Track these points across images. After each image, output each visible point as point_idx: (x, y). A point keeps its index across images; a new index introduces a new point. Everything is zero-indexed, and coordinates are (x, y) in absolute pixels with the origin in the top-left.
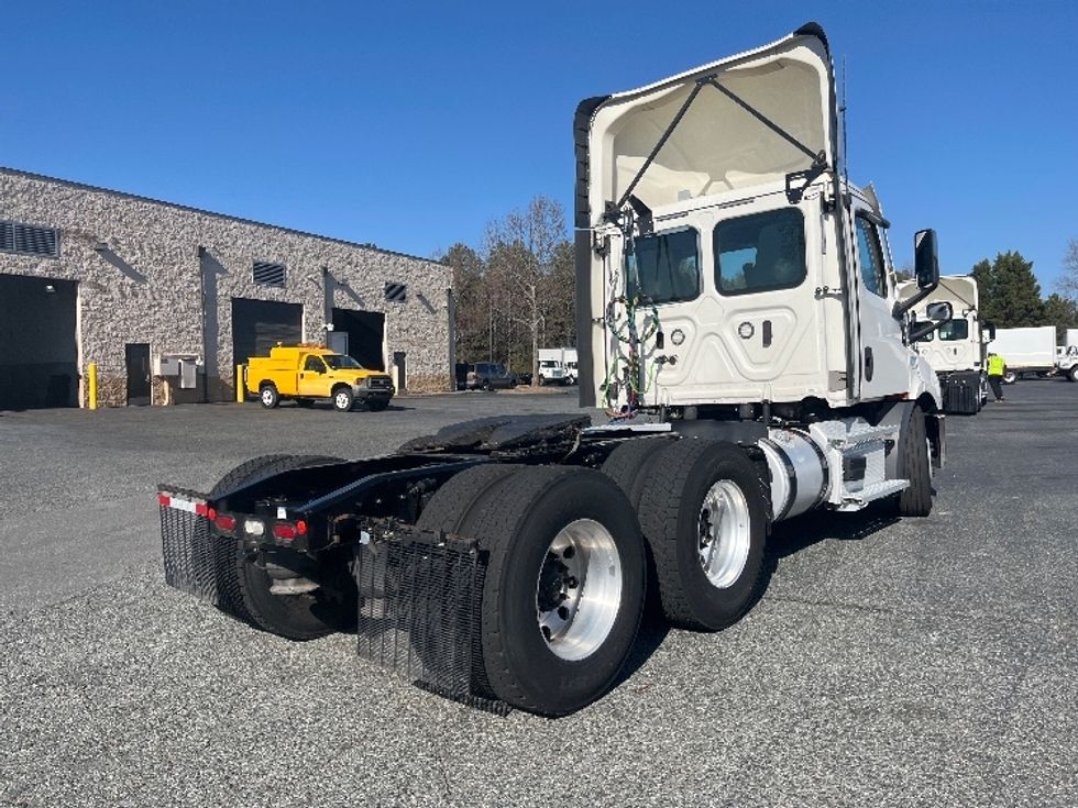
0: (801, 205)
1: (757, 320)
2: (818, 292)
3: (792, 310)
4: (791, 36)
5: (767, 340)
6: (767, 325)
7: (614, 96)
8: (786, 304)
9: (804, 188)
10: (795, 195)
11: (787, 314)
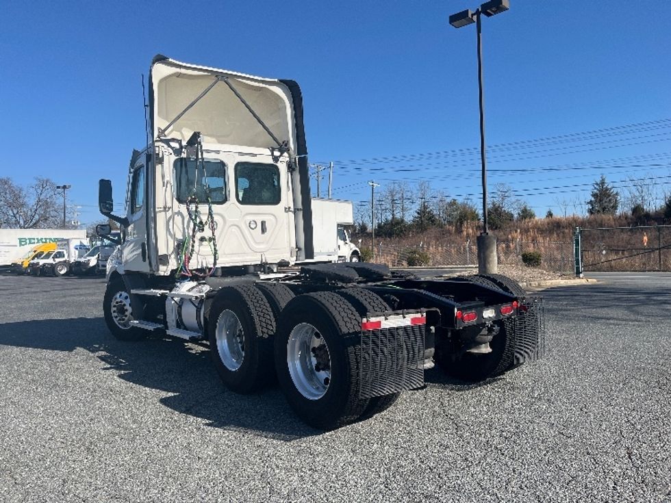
0: (279, 164)
1: (259, 219)
2: (286, 208)
3: (275, 217)
4: (276, 80)
5: (264, 230)
6: (263, 223)
7: (170, 60)
8: (273, 213)
9: (280, 156)
10: (276, 159)
11: (272, 218)
